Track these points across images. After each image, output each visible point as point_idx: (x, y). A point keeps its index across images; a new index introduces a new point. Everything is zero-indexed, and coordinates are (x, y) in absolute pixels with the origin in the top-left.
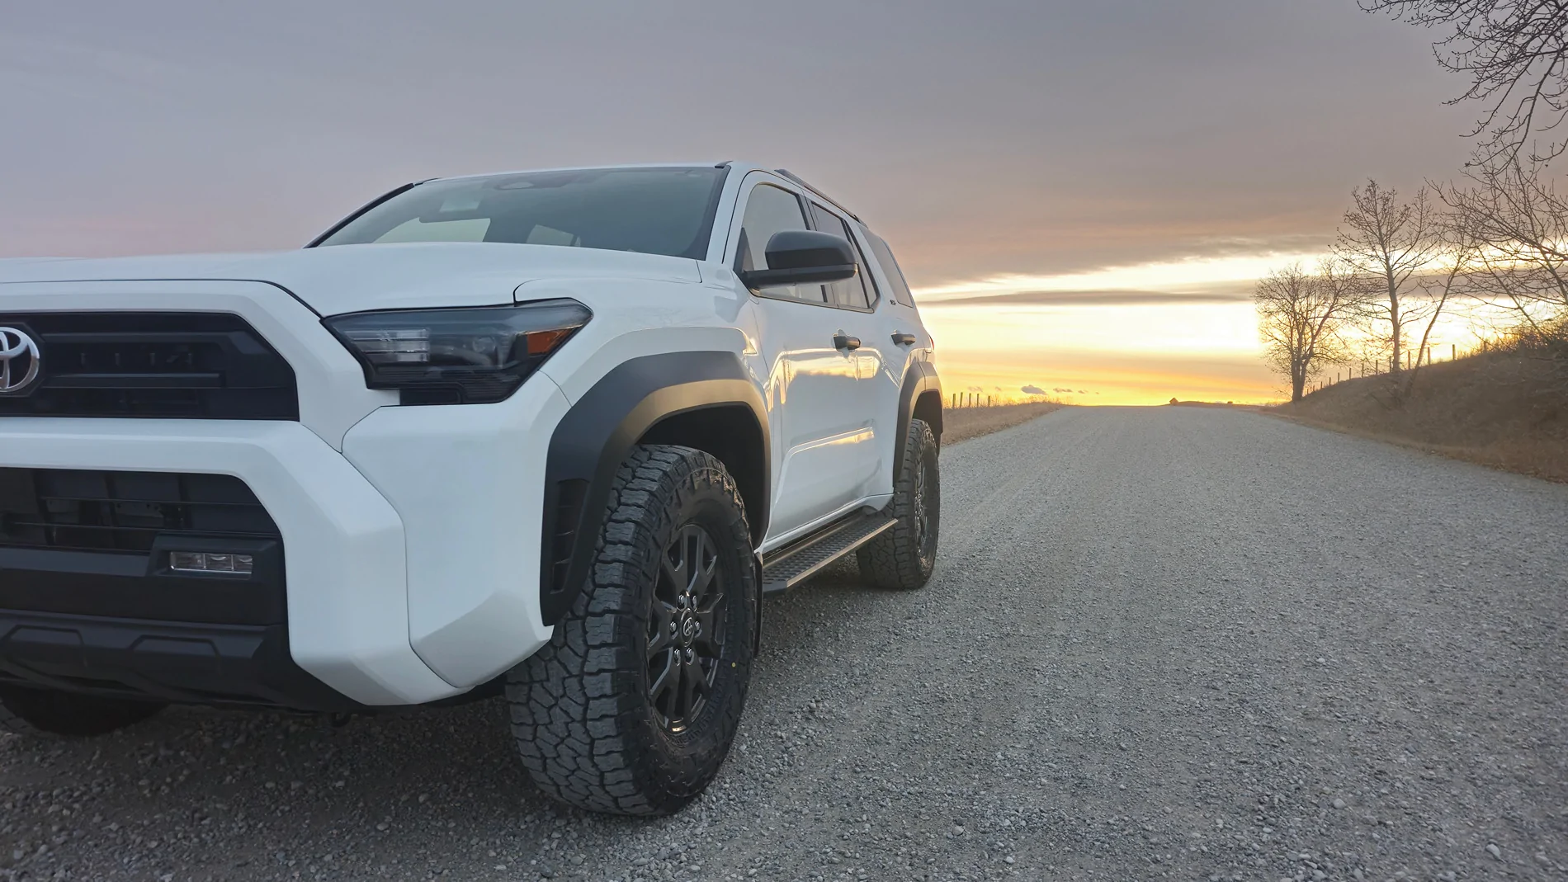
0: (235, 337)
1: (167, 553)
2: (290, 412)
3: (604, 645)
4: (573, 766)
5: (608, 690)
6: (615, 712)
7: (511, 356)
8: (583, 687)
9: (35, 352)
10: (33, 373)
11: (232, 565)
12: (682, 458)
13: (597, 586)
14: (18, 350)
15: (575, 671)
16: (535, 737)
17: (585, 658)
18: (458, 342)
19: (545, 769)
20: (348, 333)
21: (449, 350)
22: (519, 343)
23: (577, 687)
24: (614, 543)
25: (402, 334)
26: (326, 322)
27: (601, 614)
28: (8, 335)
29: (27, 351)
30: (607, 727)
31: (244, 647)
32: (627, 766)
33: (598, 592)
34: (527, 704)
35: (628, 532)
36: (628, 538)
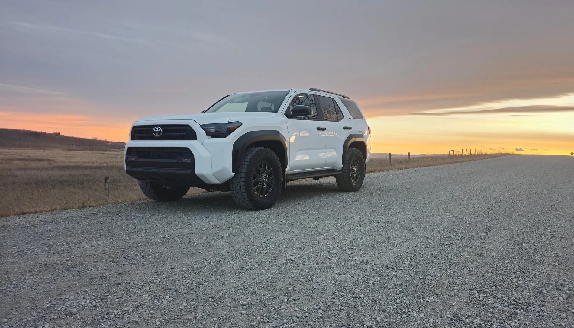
0: (188, 128)
1: (179, 159)
2: (195, 139)
3: (243, 177)
4: (240, 198)
5: (244, 185)
6: (245, 188)
7: (227, 131)
8: (240, 184)
9: (162, 131)
10: (162, 133)
11: (188, 161)
12: (261, 149)
13: (242, 168)
14: (159, 130)
15: (239, 181)
16: (234, 193)
17: (240, 179)
18: (220, 129)
19: (236, 199)
20: (204, 127)
21: (219, 130)
22: (229, 129)
23: (239, 184)
24: (246, 162)
25: (211, 127)
26: (201, 126)
27: (243, 173)
28: (158, 128)
29: (161, 130)
30: (244, 191)
31: (189, 172)
32: (247, 198)
33: (243, 169)
34: (232, 187)
35: (248, 160)
36: (248, 161)
